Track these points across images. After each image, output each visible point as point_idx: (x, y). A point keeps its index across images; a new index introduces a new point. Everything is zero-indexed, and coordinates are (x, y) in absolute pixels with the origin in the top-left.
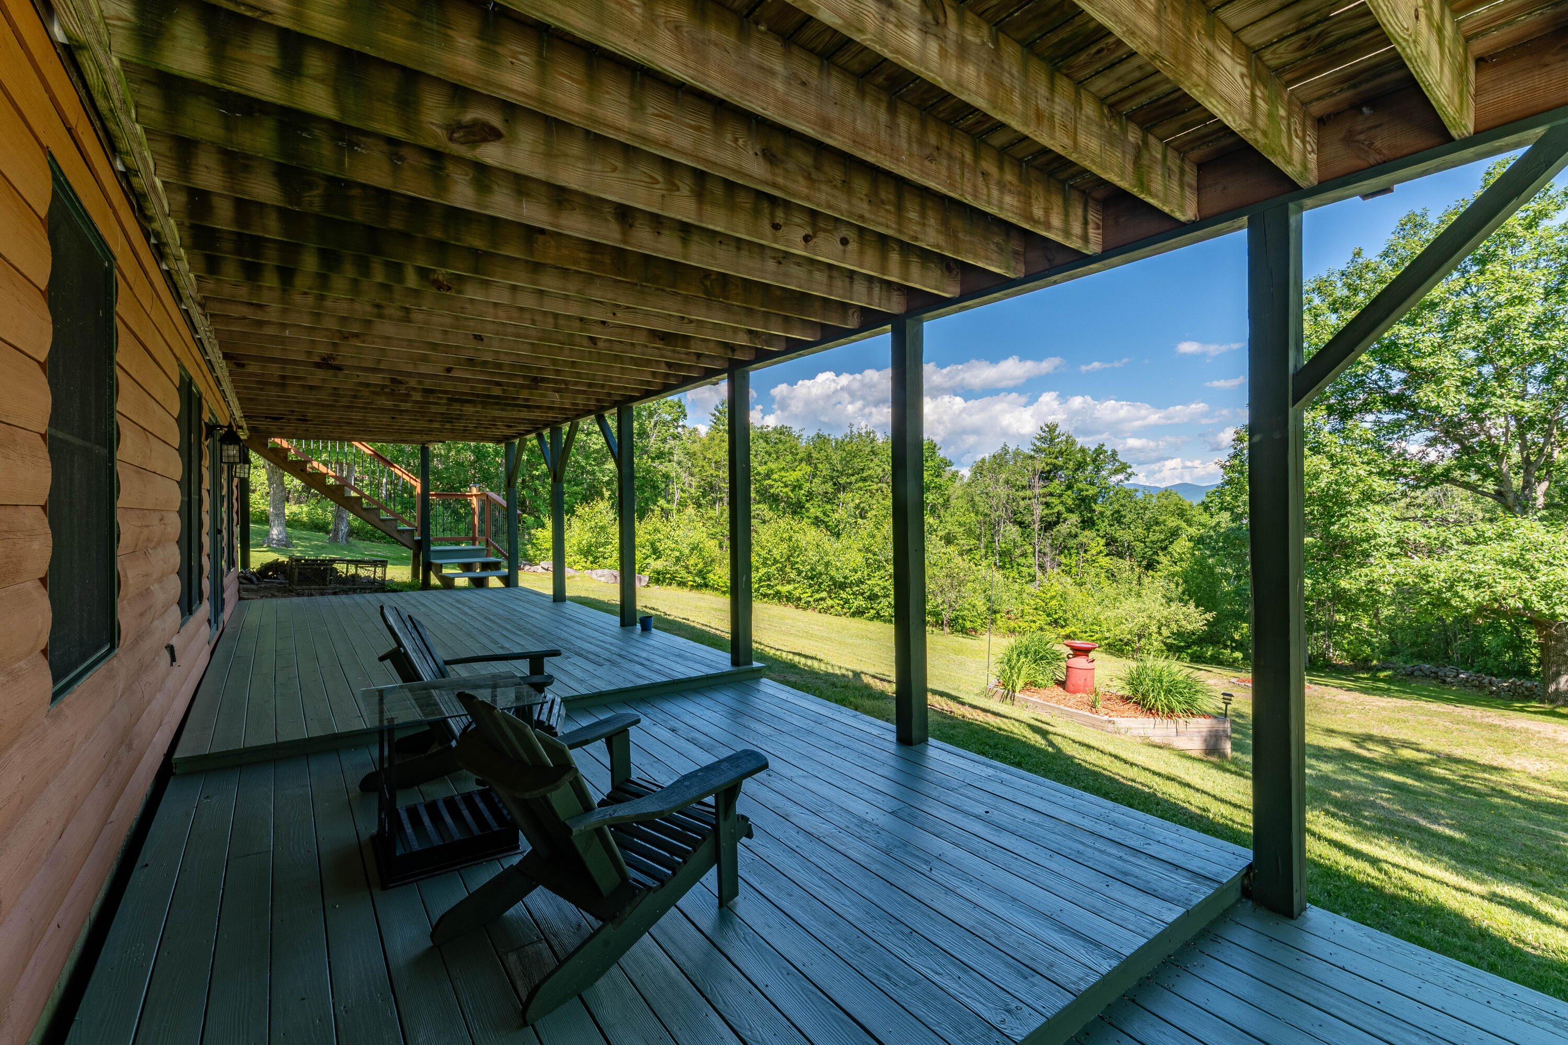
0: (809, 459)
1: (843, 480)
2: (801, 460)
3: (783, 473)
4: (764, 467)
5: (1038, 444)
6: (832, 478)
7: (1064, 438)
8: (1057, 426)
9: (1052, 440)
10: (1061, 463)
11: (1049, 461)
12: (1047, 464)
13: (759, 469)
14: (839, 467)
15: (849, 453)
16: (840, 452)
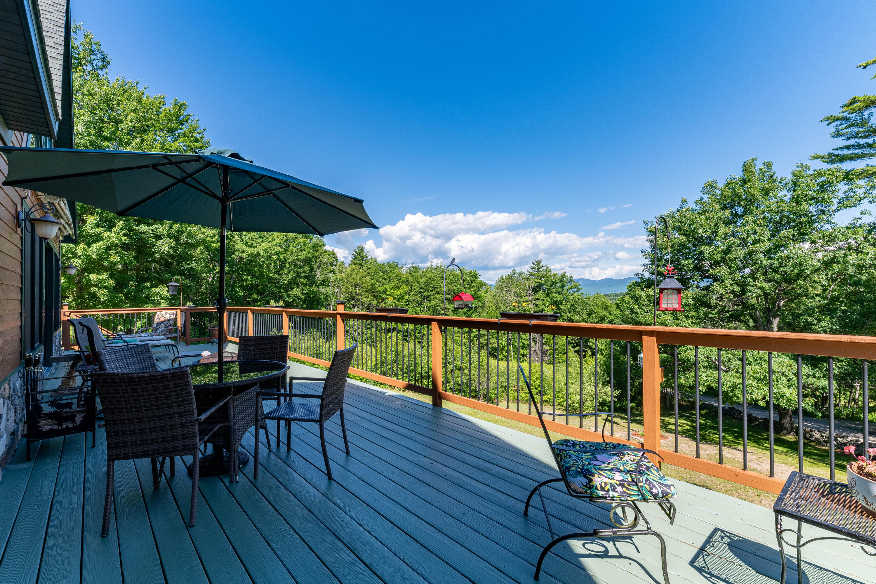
0: (407, 282)
1: (426, 294)
2: (403, 282)
3: (392, 291)
4: (382, 287)
5: (531, 271)
6: (420, 292)
7: (545, 268)
8: (541, 262)
9: (538, 269)
10: (543, 282)
11: (537, 281)
12: (536, 283)
13: (379, 288)
14: (424, 286)
15: (430, 278)
16: (424, 279)
